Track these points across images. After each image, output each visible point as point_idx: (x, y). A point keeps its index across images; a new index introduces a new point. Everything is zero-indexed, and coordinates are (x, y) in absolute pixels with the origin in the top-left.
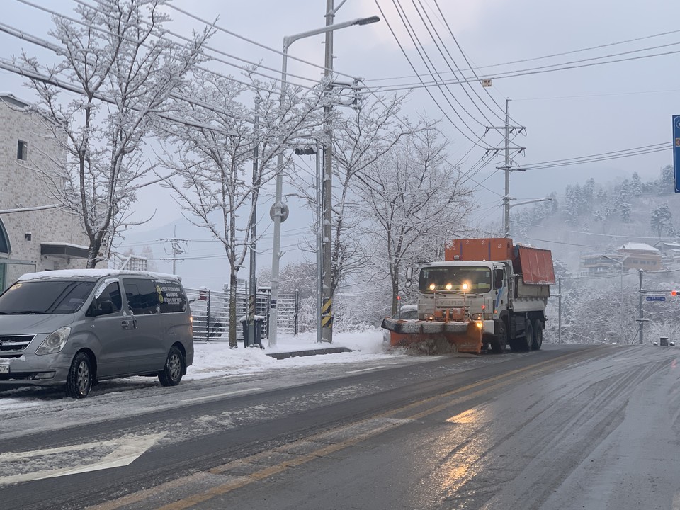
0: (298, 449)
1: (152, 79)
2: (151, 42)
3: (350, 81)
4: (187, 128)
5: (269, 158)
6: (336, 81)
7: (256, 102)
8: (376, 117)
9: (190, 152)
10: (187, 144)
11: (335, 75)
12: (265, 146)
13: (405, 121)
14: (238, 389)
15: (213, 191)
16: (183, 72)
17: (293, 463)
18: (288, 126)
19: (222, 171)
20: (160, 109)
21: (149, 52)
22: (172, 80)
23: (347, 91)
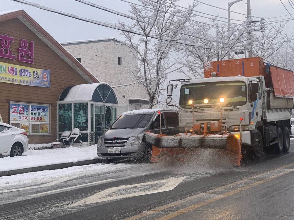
0: (244, 183)
1: (172, 27)
2: (171, 11)
3: (259, 20)
4: (187, 46)
5: (224, 57)
6: (253, 20)
7: (217, 33)
8: (272, 35)
9: (189, 57)
10: (188, 53)
11: (252, 18)
12: (222, 52)
13: (285, 36)
15: (200, 73)
16: (185, 23)
17: (242, 189)
18: (231, 42)
19: (204, 64)
20: (176, 39)
21: (170, 15)
22: (180, 26)
23: (258, 24)
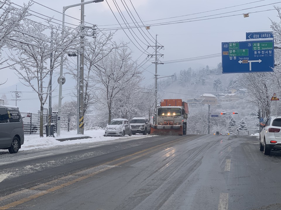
0: (68, 178)
1: (6, 23)
2: (5, 7)
3: (92, 26)
4: (21, 44)
5: (57, 58)
6: (86, 26)
7: (51, 34)
8: (102, 41)
9: (23, 54)
10: (21, 51)
11: (85, 23)
12: (55, 52)
13: (114, 43)
14: (43, 154)
15: (33, 71)
16: (19, 20)
17: (66, 184)
18: (65, 44)
19: (37, 63)
20: (9, 36)
21: (4, 11)
22: (14, 24)
23: (90, 30)
